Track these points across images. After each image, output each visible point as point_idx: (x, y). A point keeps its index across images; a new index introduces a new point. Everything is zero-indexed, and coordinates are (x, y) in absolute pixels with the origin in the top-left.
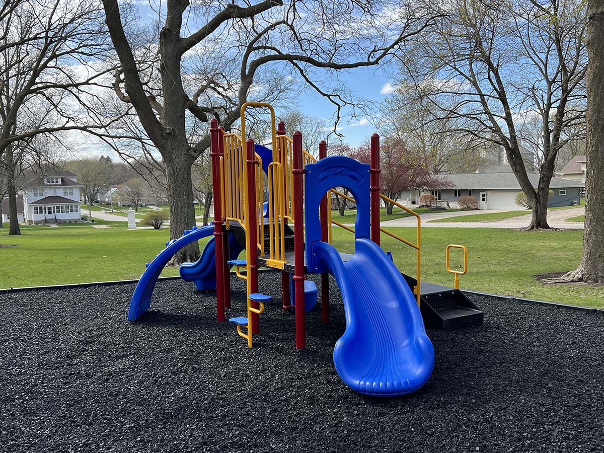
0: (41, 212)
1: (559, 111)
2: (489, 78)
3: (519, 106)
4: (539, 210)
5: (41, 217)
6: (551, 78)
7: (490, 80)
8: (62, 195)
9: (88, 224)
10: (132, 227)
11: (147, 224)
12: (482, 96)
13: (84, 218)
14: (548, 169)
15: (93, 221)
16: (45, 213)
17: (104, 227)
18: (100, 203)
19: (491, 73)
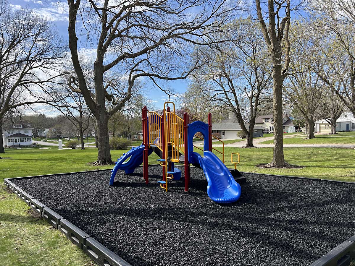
0: (12, 142)
1: (256, 98)
2: (229, 84)
3: (240, 96)
4: (249, 139)
5: (11, 144)
6: (253, 84)
7: (229, 85)
8: (23, 133)
9: (36, 147)
10: (61, 148)
11: (69, 147)
12: (225, 91)
13: (34, 144)
14: (252, 122)
15: (39, 146)
16: (14, 142)
17: (45, 148)
18: (40, 137)
19: (229, 82)
